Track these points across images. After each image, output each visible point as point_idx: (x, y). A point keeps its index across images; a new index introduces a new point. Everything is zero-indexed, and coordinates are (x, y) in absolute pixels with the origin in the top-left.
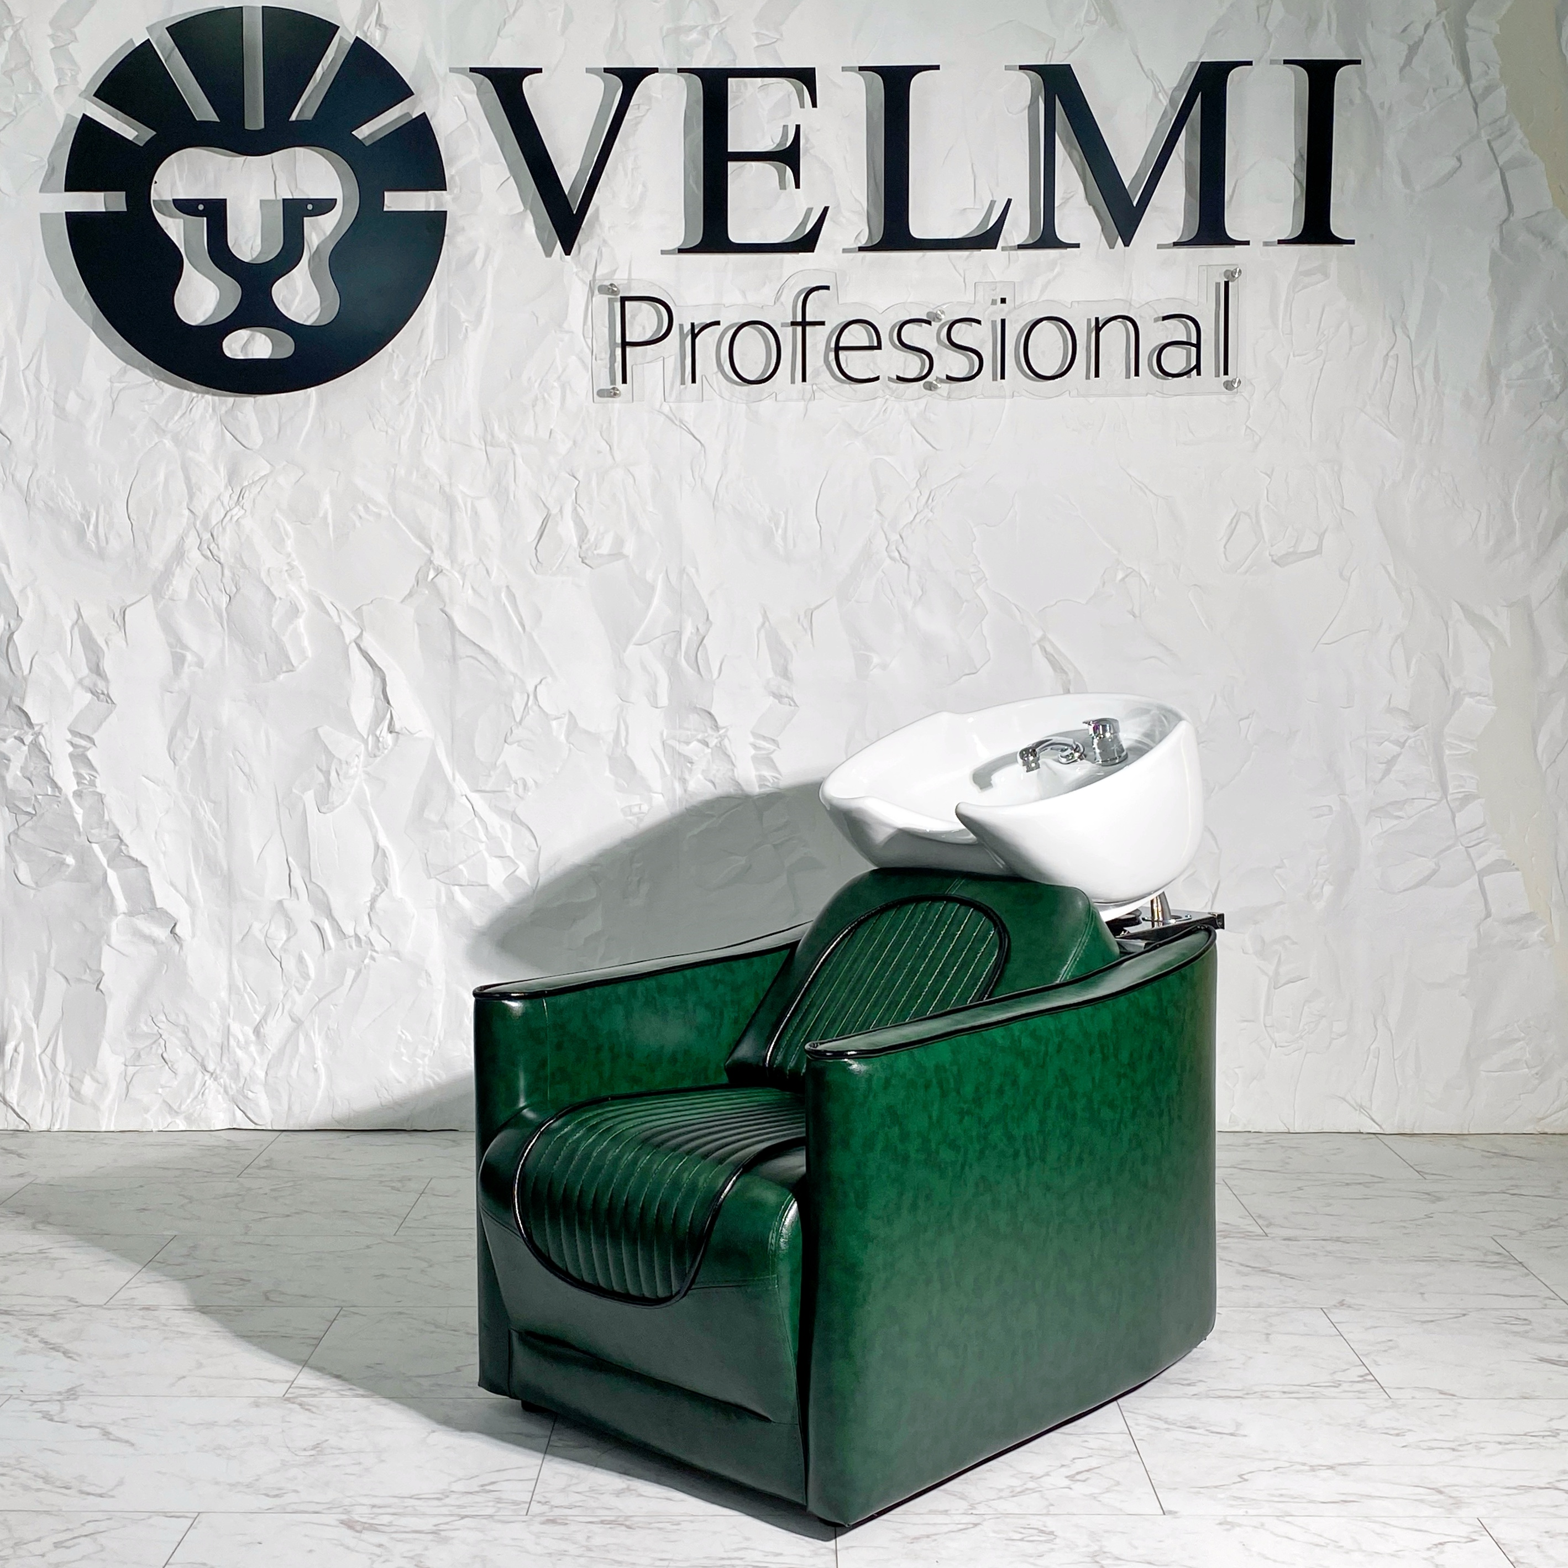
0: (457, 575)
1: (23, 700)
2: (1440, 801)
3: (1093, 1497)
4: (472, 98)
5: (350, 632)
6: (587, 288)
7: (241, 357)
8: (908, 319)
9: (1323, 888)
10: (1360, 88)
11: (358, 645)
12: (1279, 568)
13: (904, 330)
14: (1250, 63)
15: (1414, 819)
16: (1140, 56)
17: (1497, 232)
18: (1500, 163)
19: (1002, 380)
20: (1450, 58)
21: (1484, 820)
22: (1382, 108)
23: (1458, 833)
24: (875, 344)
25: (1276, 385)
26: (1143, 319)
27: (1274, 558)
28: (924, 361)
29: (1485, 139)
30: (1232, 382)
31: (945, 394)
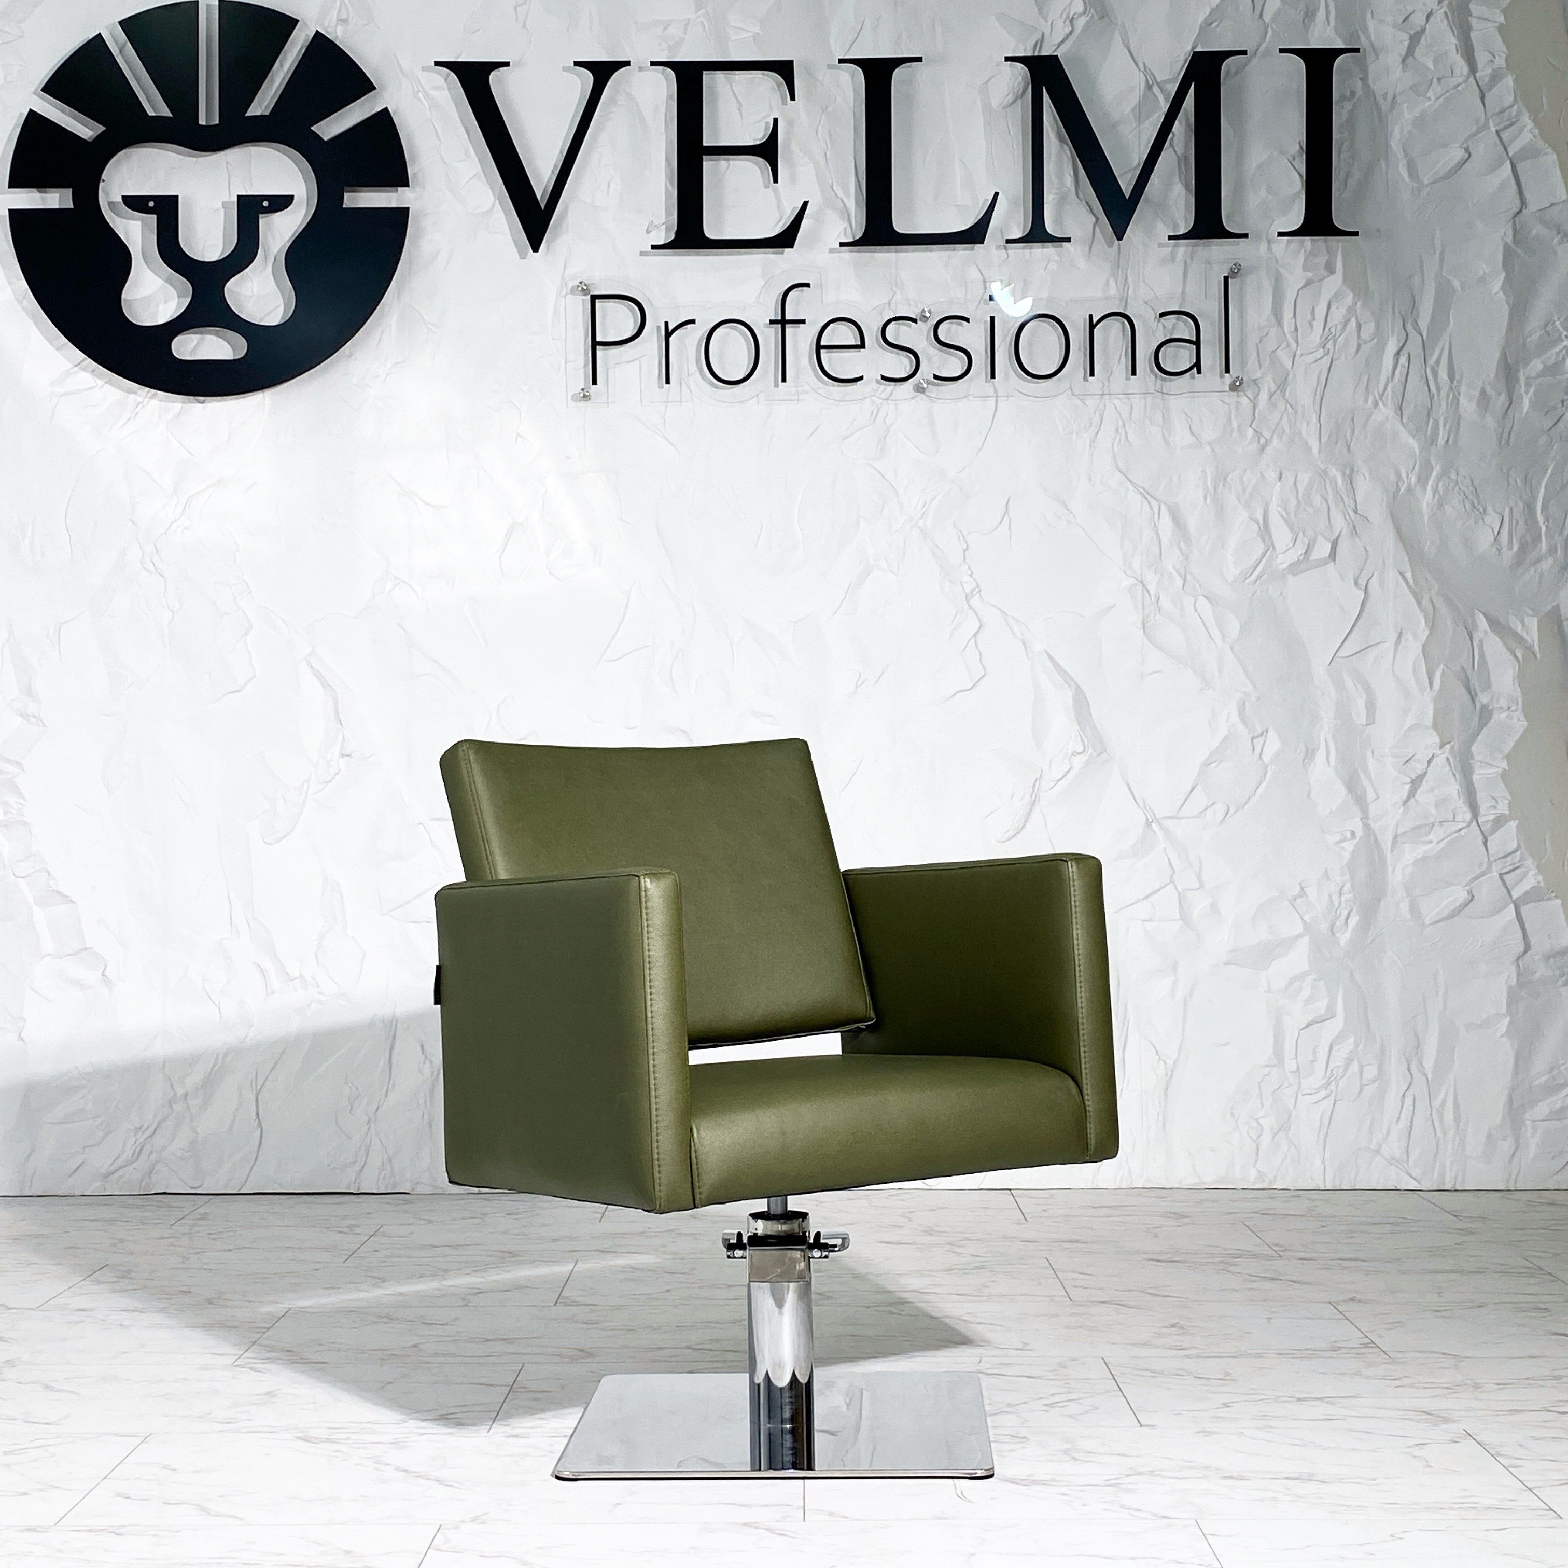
0: (416, 588)
2: (1470, 824)
3: (1071, 1416)
4: (440, 94)
5: (302, 649)
6: (556, 292)
8: (894, 317)
9: (1347, 919)
10: (1361, 79)
11: (309, 663)
12: (1290, 576)
13: (889, 328)
14: (1244, 53)
15: (1443, 843)
16: (1131, 48)
17: (1510, 223)
18: (1511, 154)
19: (993, 380)
20: (1454, 47)
21: (1519, 844)
22: (1385, 99)
23: (1491, 859)
24: (859, 343)
25: (1282, 385)
26: (1140, 316)
27: (1285, 566)
28: (911, 362)
29: (1493, 130)
30: (1234, 383)
31: (933, 395)
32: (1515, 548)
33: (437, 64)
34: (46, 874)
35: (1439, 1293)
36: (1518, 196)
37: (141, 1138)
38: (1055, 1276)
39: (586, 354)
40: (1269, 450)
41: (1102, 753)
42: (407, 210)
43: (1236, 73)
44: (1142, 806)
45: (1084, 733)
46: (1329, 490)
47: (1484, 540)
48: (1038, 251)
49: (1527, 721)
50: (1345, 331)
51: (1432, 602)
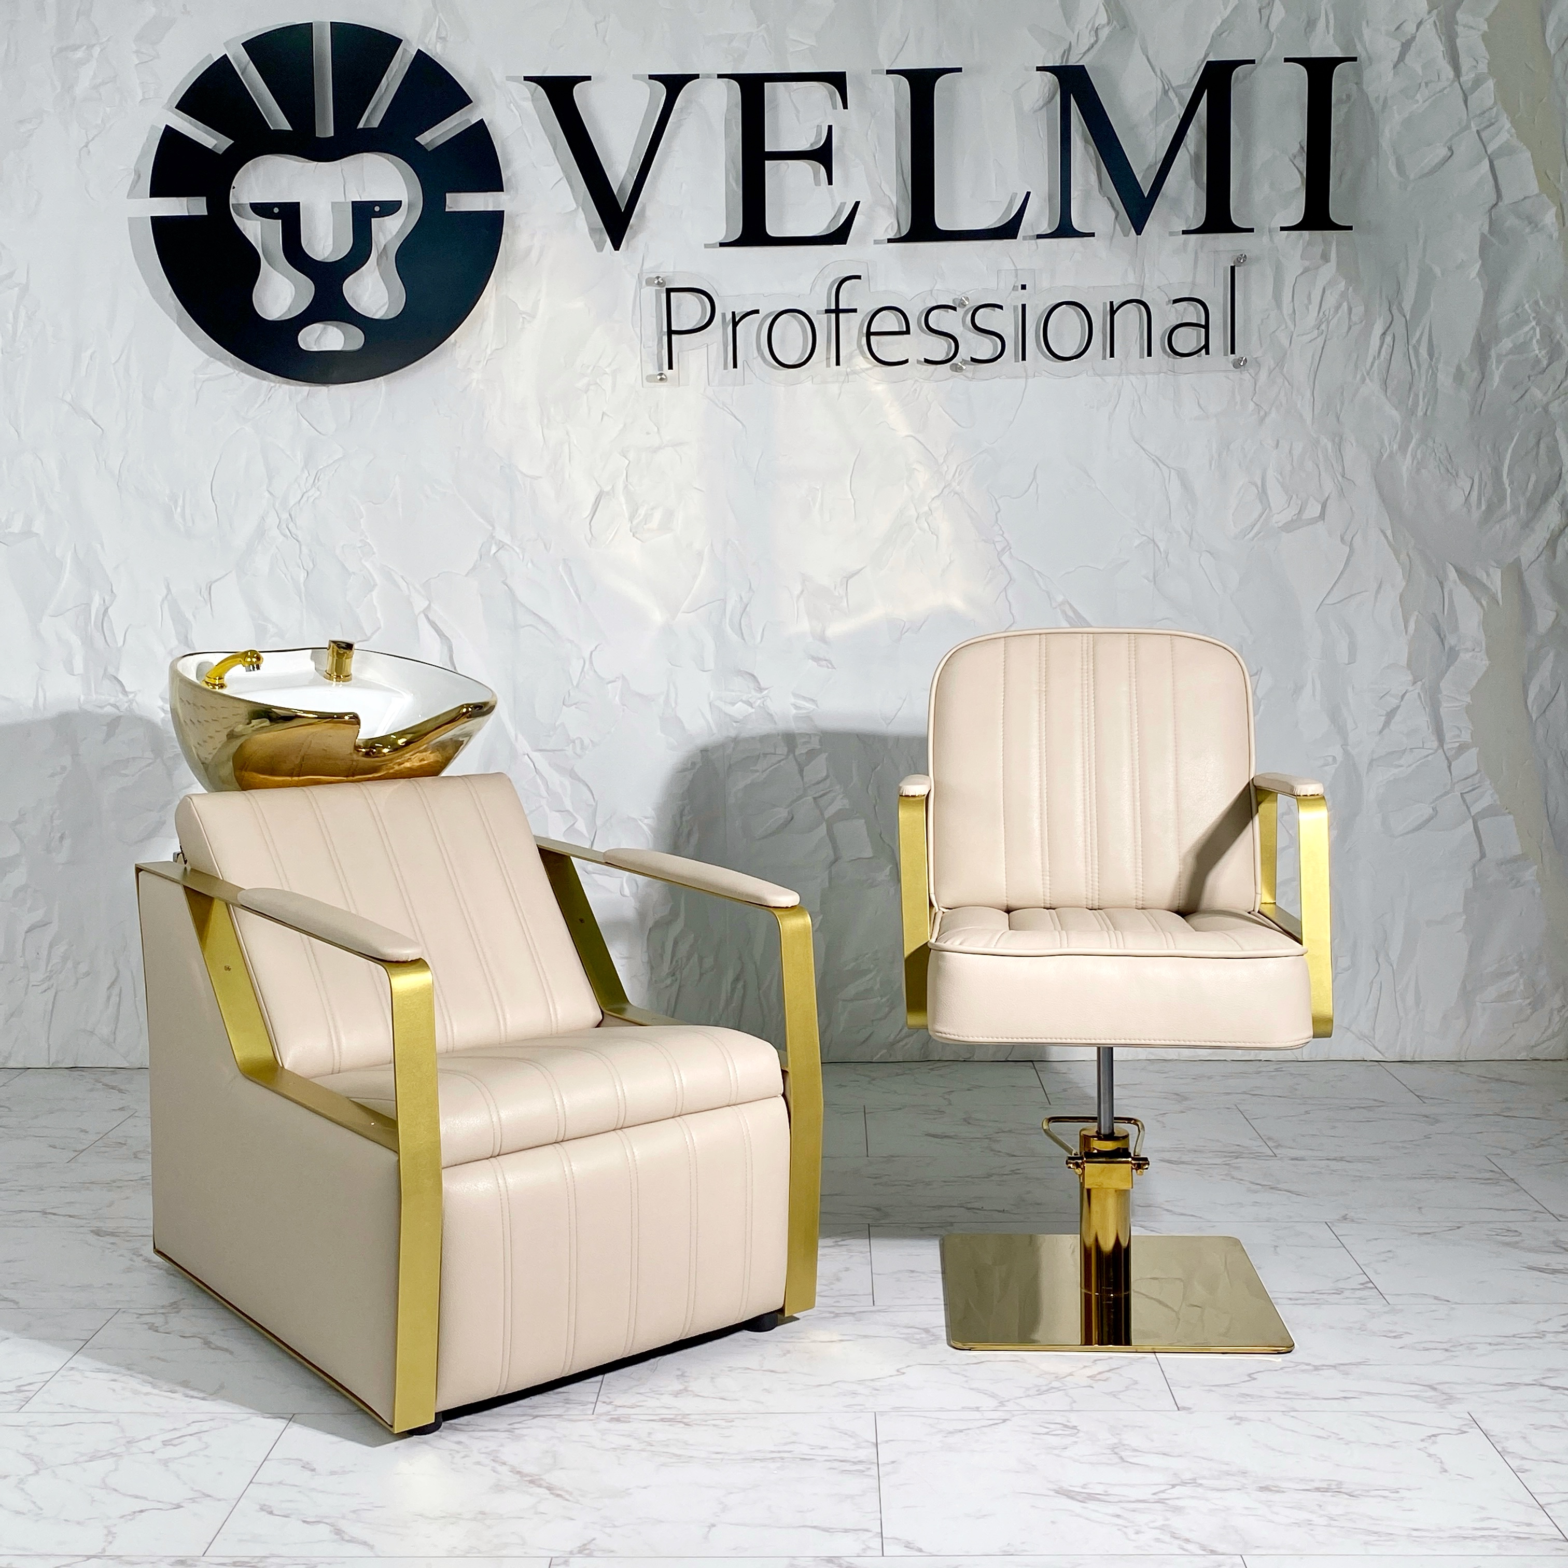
0: (518, 550)
1: (118, 669)
2: (1436, 751)
3: (1114, 1394)
4: (528, 105)
5: (420, 604)
6: (634, 281)
7: (316, 350)
8: (935, 305)
10: (1357, 84)
11: (427, 617)
12: (1284, 534)
13: (931, 316)
14: (1253, 62)
15: (1413, 767)
16: (1150, 55)
17: (1487, 216)
18: (1489, 153)
19: (1023, 362)
20: (1441, 53)
21: (1479, 768)
22: (1377, 101)
23: (1455, 781)
24: (905, 330)
25: (1280, 363)
26: (1155, 302)
27: (1280, 524)
28: (951, 345)
29: (1474, 129)
30: (1237, 362)
31: (970, 375)
32: (1483, 508)
33: (526, 78)
35: (1419, 1209)
36: (1495, 190)
39: (663, 341)
40: (1267, 420)
43: (1245, 78)
46: (1320, 456)
47: (1456, 500)
48: (1065, 244)
49: (1490, 660)
50: (1337, 313)
51: (1409, 557)
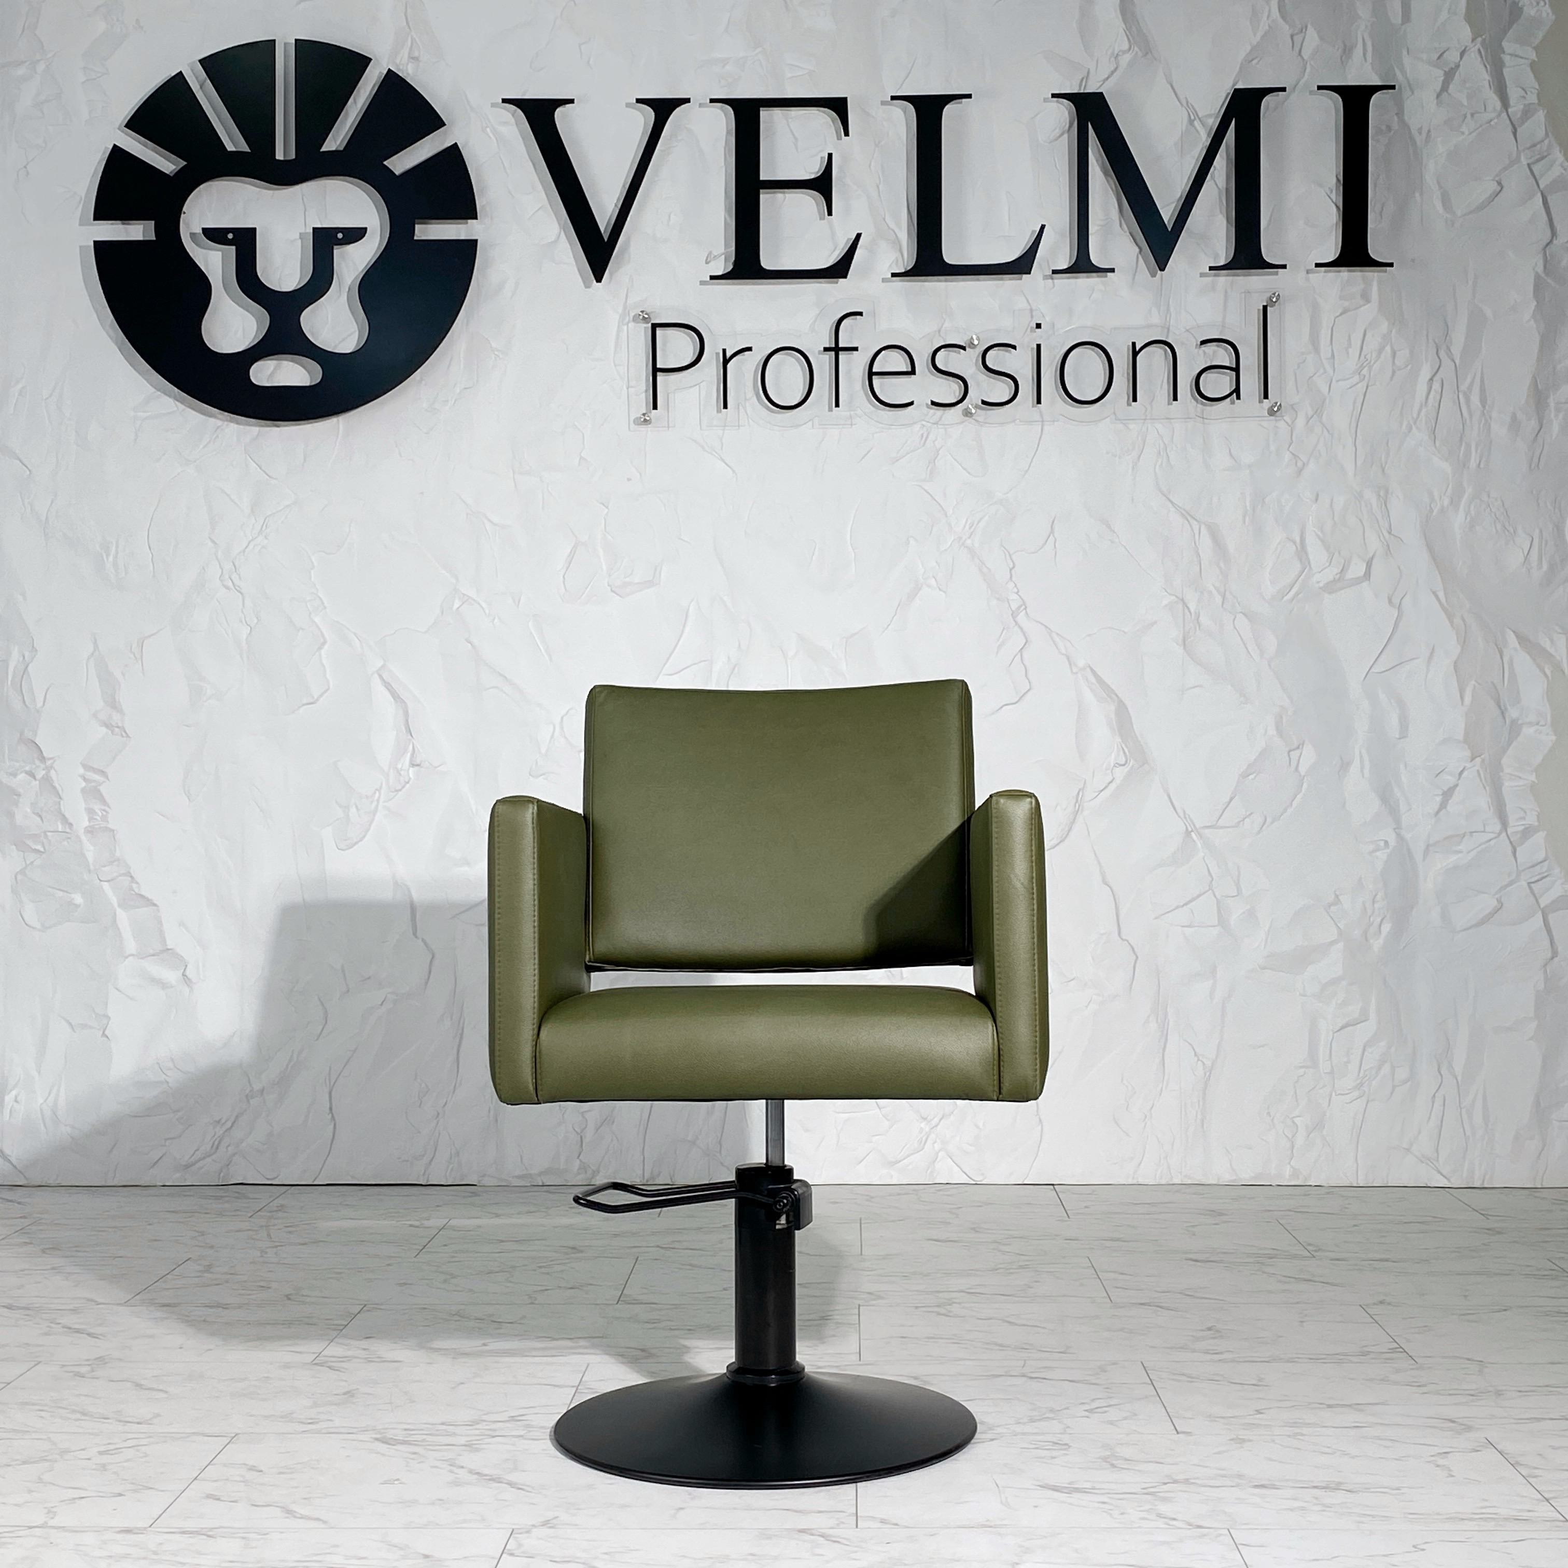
0: (484, 605)
1: (36, 733)
2: (1499, 835)
3: (1111, 1423)
4: (507, 131)
5: (374, 663)
6: (618, 319)
8: (943, 344)
9: (1380, 926)
10: (1397, 114)
11: (381, 677)
12: (1326, 595)
13: (939, 355)
14: (1283, 89)
15: (1473, 853)
16: (1174, 84)
17: (1541, 256)
18: (1542, 186)
19: (1039, 405)
20: (1486, 83)
21: (1546, 854)
22: (1420, 133)
23: (1520, 869)
24: (910, 370)
25: (1318, 411)
26: (1183, 343)
27: (1321, 585)
28: (960, 387)
29: (1524, 161)
30: (1273, 406)
31: (980, 419)
32: (1545, 567)
33: (504, 101)
34: (129, 879)
35: (1466, 1296)
36: (1549, 227)
37: (220, 1131)
38: (1096, 1276)
39: (647, 380)
40: (1306, 472)
41: (1143, 765)
42: (475, 242)
43: (1275, 109)
44: (1181, 814)
45: (1127, 747)
46: (1365, 512)
47: (1515, 559)
48: (1083, 281)
49: (1556, 735)
50: (1379, 358)
51: (1464, 620)
